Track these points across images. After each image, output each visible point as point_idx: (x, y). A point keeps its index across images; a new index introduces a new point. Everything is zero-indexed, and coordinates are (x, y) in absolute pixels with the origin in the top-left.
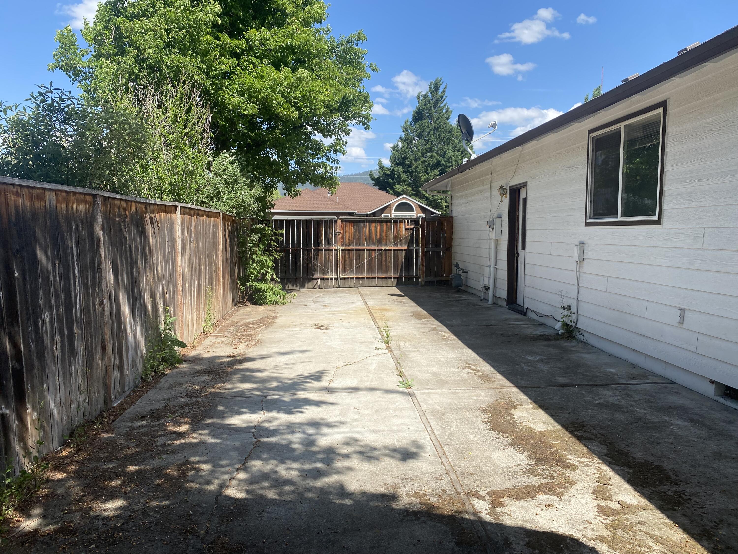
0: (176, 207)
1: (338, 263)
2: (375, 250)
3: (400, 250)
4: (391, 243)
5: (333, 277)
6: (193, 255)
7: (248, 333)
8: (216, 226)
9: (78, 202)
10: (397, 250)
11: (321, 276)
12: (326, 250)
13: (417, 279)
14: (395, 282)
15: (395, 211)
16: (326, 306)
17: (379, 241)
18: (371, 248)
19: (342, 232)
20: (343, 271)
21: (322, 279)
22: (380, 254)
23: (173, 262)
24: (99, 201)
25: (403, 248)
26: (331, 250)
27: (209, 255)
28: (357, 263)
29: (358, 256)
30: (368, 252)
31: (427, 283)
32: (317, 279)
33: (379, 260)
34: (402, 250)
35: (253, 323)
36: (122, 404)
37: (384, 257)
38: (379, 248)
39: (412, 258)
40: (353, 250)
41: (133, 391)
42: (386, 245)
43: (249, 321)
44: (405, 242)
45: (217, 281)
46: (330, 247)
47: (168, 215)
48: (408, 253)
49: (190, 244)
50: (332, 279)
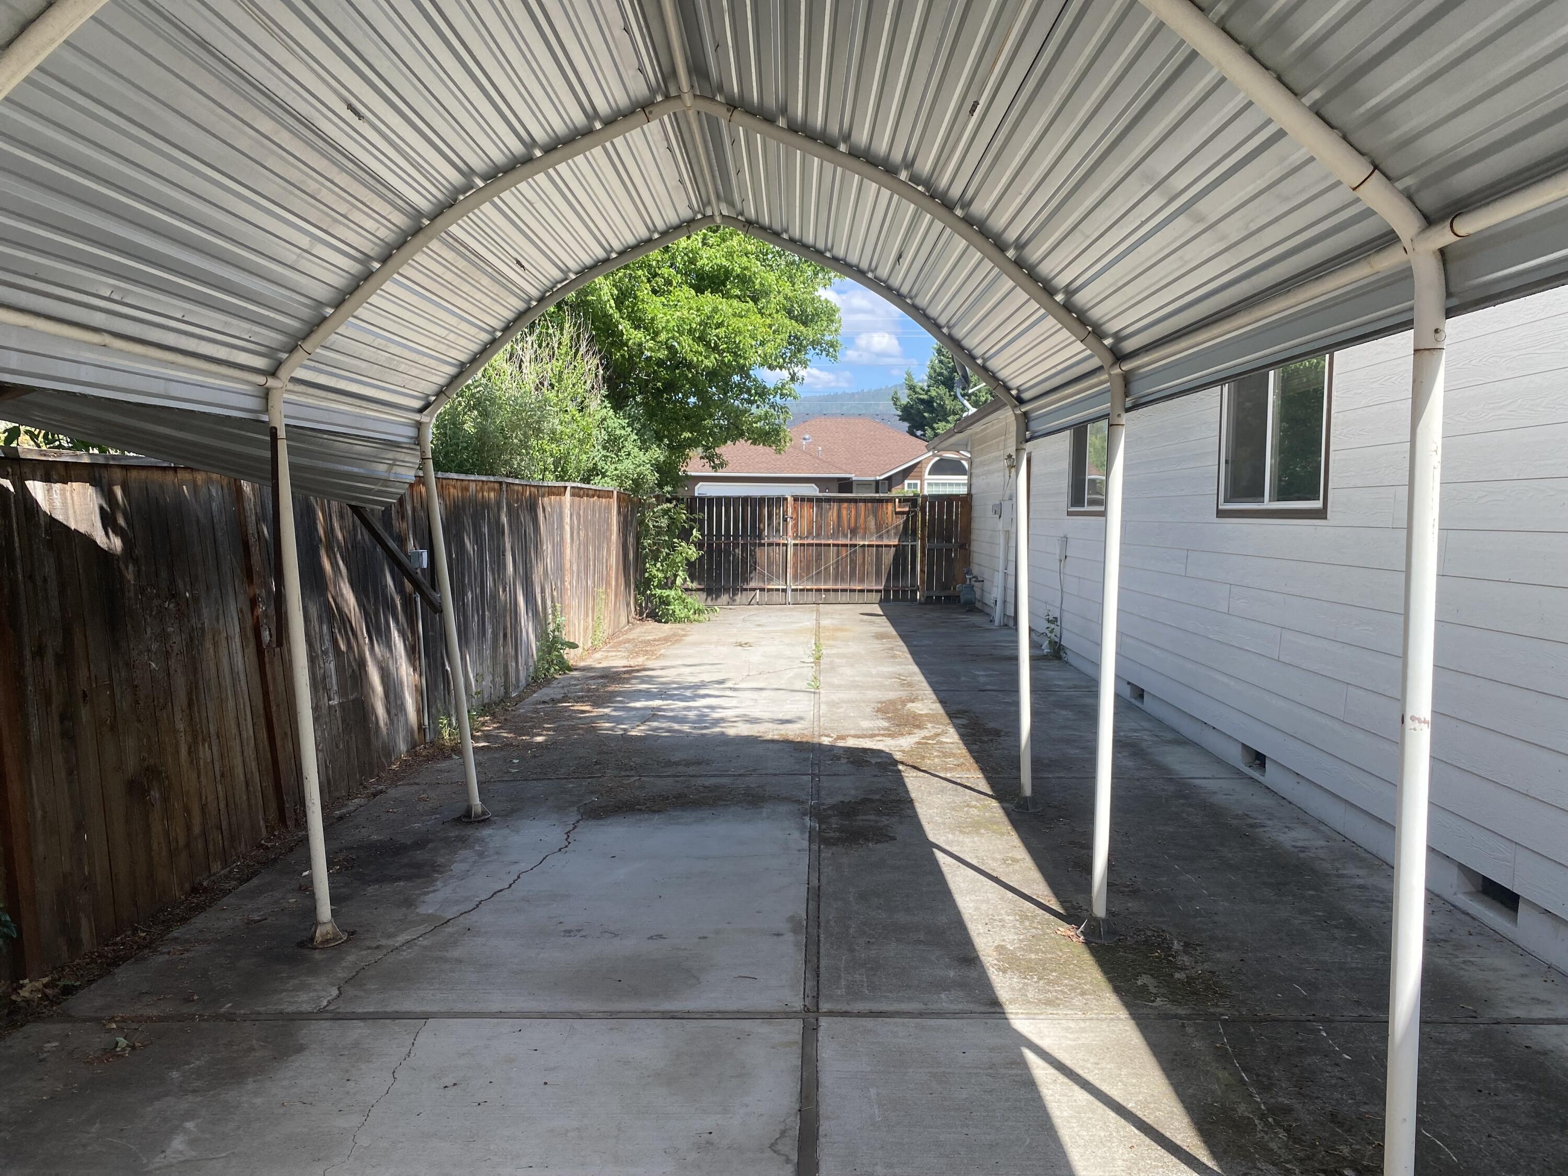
0: (566, 488)
1: (788, 566)
2: (846, 545)
3: (886, 546)
4: (872, 535)
5: (780, 587)
6: (582, 547)
7: (648, 649)
8: (608, 508)
9: (489, 490)
10: (881, 546)
11: (761, 585)
12: (770, 545)
13: (914, 592)
14: (876, 597)
15: (930, 474)
16: (759, 625)
17: (854, 532)
18: (840, 542)
19: (794, 516)
20: (795, 578)
21: (762, 590)
22: (855, 551)
23: (562, 554)
24: (504, 486)
25: (892, 543)
26: (778, 545)
27: (599, 548)
28: (818, 567)
29: (819, 556)
30: (835, 548)
31: (928, 600)
32: (754, 590)
33: (853, 562)
34: (889, 546)
35: (655, 640)
36: (519, 696)
37: (861, 556)
38: (854, 542)
39: (906, 559)
40: (812, 545)
41: (526, 688)
42: (864, 538)
43: (650, 638)
44: (895, 534)
45: (608, 584)
46: (776, 540)
47: (558, 497)
48: (900, 552)
49: (578, 533)
50: (778, 590)
